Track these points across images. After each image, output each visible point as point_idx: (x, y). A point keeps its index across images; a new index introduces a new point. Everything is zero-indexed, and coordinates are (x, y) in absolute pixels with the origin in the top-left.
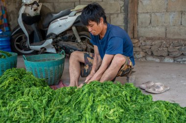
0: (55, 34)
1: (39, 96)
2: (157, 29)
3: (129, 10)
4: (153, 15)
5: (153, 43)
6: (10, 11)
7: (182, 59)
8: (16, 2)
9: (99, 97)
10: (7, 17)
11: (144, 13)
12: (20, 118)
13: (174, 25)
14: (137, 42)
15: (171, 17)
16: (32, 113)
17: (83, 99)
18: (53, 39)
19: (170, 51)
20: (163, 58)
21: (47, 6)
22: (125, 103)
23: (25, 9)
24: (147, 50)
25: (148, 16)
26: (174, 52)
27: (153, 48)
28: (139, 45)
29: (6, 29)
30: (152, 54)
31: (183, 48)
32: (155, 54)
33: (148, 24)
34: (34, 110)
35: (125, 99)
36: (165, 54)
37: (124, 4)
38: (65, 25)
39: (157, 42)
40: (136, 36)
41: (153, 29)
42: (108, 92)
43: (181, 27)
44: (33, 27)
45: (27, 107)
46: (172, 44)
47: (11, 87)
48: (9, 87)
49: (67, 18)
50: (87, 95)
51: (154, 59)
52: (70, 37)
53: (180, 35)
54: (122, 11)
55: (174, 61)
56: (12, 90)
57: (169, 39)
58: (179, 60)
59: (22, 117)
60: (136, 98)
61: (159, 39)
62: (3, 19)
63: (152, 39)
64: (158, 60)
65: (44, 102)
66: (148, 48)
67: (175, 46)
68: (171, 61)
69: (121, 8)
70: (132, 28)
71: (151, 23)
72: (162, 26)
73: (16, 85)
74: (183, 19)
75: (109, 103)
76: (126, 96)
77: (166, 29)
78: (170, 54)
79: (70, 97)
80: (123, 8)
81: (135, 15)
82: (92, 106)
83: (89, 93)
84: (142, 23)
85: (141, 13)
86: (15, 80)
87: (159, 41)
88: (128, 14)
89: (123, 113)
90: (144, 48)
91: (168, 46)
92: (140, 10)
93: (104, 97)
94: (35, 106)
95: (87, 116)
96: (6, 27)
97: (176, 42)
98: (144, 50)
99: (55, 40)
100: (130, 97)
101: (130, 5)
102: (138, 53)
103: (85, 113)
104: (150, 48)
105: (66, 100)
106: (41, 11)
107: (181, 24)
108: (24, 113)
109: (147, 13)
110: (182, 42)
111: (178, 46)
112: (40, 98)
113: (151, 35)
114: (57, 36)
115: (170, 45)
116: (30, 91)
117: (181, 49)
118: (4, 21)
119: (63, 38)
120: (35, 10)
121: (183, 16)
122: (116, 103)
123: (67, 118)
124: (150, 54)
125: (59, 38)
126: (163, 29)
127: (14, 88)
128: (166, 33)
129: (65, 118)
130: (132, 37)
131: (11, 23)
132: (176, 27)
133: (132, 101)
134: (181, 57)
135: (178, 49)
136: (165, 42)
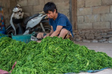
0: (30, 28)
1: (18, 45)
2: (88, 24)
3: (72, 14)
4: (85, 16)
5: (86, 32)
6: (6, 18)
7: (102, 40)
8: (9, 13)
9: (50, 43)
10: (4, 22)
11: (80, 15)
12: (8, 54)
13: (97, 22)
14: (77, 32)
15: (95, 17)
16: (14, 53)
17: (42, 45)
18: (29, 30)
19: (96, 36)
20: (92, 40)
21: (27, 14)
22: (65, 47)
23: (14, 15)
24: (83, 36)
25: (82, 17)
26: (98, 36)
27: (86, 34)
28: (78, 34)
29: (3, 28)
30: (86, 38)
31: (103, 34)
32: (87, 38)
33: (83, 21)
34: (15, 52)
35: (64, 45)
36: (93, 38)
37: (69, 11)
38: (36, 22)
39: (88, 31)
40: (76, 28)
41: (86, 24)
42: (55, 41)
43: (101, 22)
44: (18, 25)
45: (11, 50)
46: (96, 32)
47: (4, 45)
48: (2, 45)
49: (37, 18)
50: (44, 43)
51: (87, 41)
52: (39, 29)
53: (101, 27)
54: (68, 15)
55: (98, 41)
56: (4, 47)
57: (95, 29)
58: (101, 41)
59: (9, 54)
60: (71, 45)
61: (89, 29)
62: (2, 23)
63: (85, 30)
64: (89, 42)
65: (21, 47)
66: (83, 35)
67: (98, 33)
68: (97, 41)
69: (68, 13)
70: (74, 24)
71: (84, 21)
72: (91, 22)
73: (7, 44)
74: (102, 18)
75: (55, 46)
76: (65, 43)
77: (93, 24)
78: (96, 37)
79: (35, 45)
80: (69, 13)
81: (76, 17)
82: (46, 47)
83: (45, 41)
84: (79, 21)
85: (79, 16)
86: (6, 42)
87: (89, 31)
88: (71, 17)
89: (63, 50)
90: (81, 35)
91: (94, 33)
92: (78, 14)
93: (53, 43)
94: (16, 49)
95: (43, 52)
96: (3, 27)
97: (99, 30)
98: (81, 36)
99: (31, 31)
100: (67, 45)
101: (72, 12)
102: (78, 38)
103: (43, 51)
104: (85, 35)
105: (33, 46)
106: (23, 17)
107: (101, 21)
108: (10, 52)
109: (82, 15)
110: (102, 31)
111: (100, 33)
112: (19, 46)
113: (85, 28)
114: (32, 29)
115: (95, 32)
116: (13, 43)
117: (101, 34)
118: (2, 24)
119: (35, 30)
120: (20, 16)
121: (102, 16)
122: (59, 46)
123: (33, 53)
124: (85, 38)
125: (33, 30)
126: (91, 24)
127: (5, 46)
128: (93, 26)
129: (32, 53)
130: (74, 29)
131: (6, 25)
132: (98, 23)
133: (68, 46)
134: (102, 39)
135: (100, 35)
136: (92, 31)
